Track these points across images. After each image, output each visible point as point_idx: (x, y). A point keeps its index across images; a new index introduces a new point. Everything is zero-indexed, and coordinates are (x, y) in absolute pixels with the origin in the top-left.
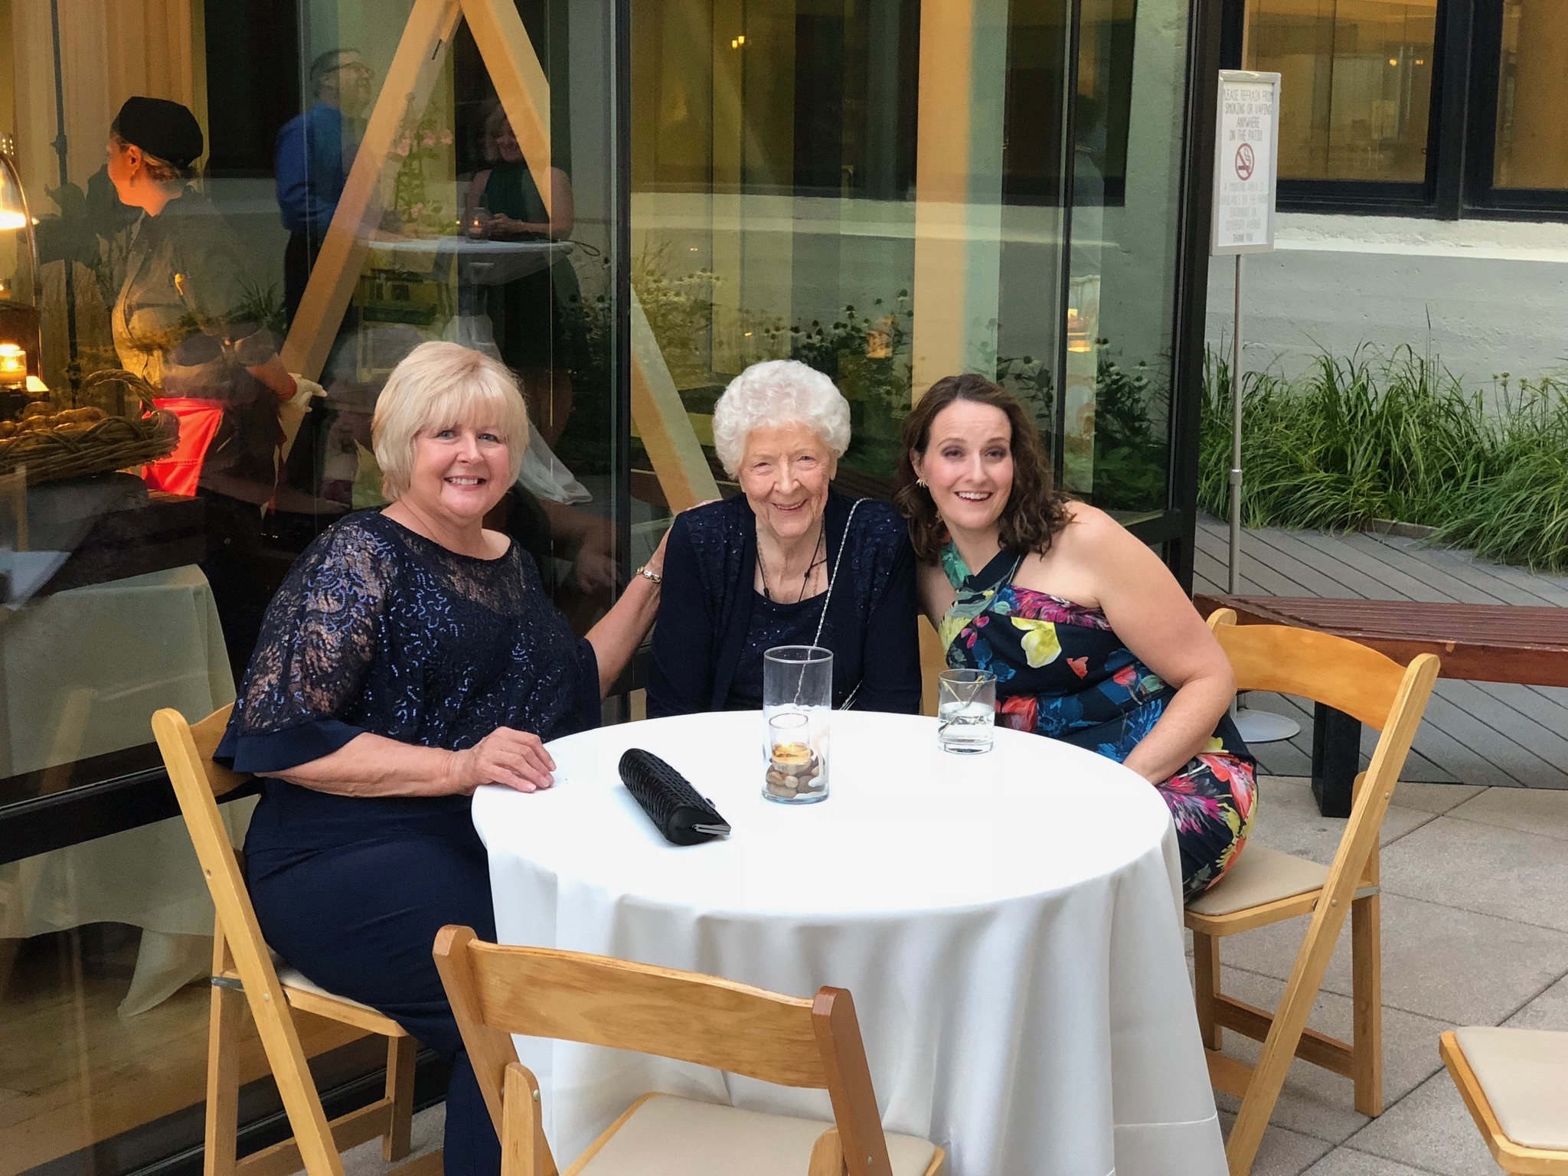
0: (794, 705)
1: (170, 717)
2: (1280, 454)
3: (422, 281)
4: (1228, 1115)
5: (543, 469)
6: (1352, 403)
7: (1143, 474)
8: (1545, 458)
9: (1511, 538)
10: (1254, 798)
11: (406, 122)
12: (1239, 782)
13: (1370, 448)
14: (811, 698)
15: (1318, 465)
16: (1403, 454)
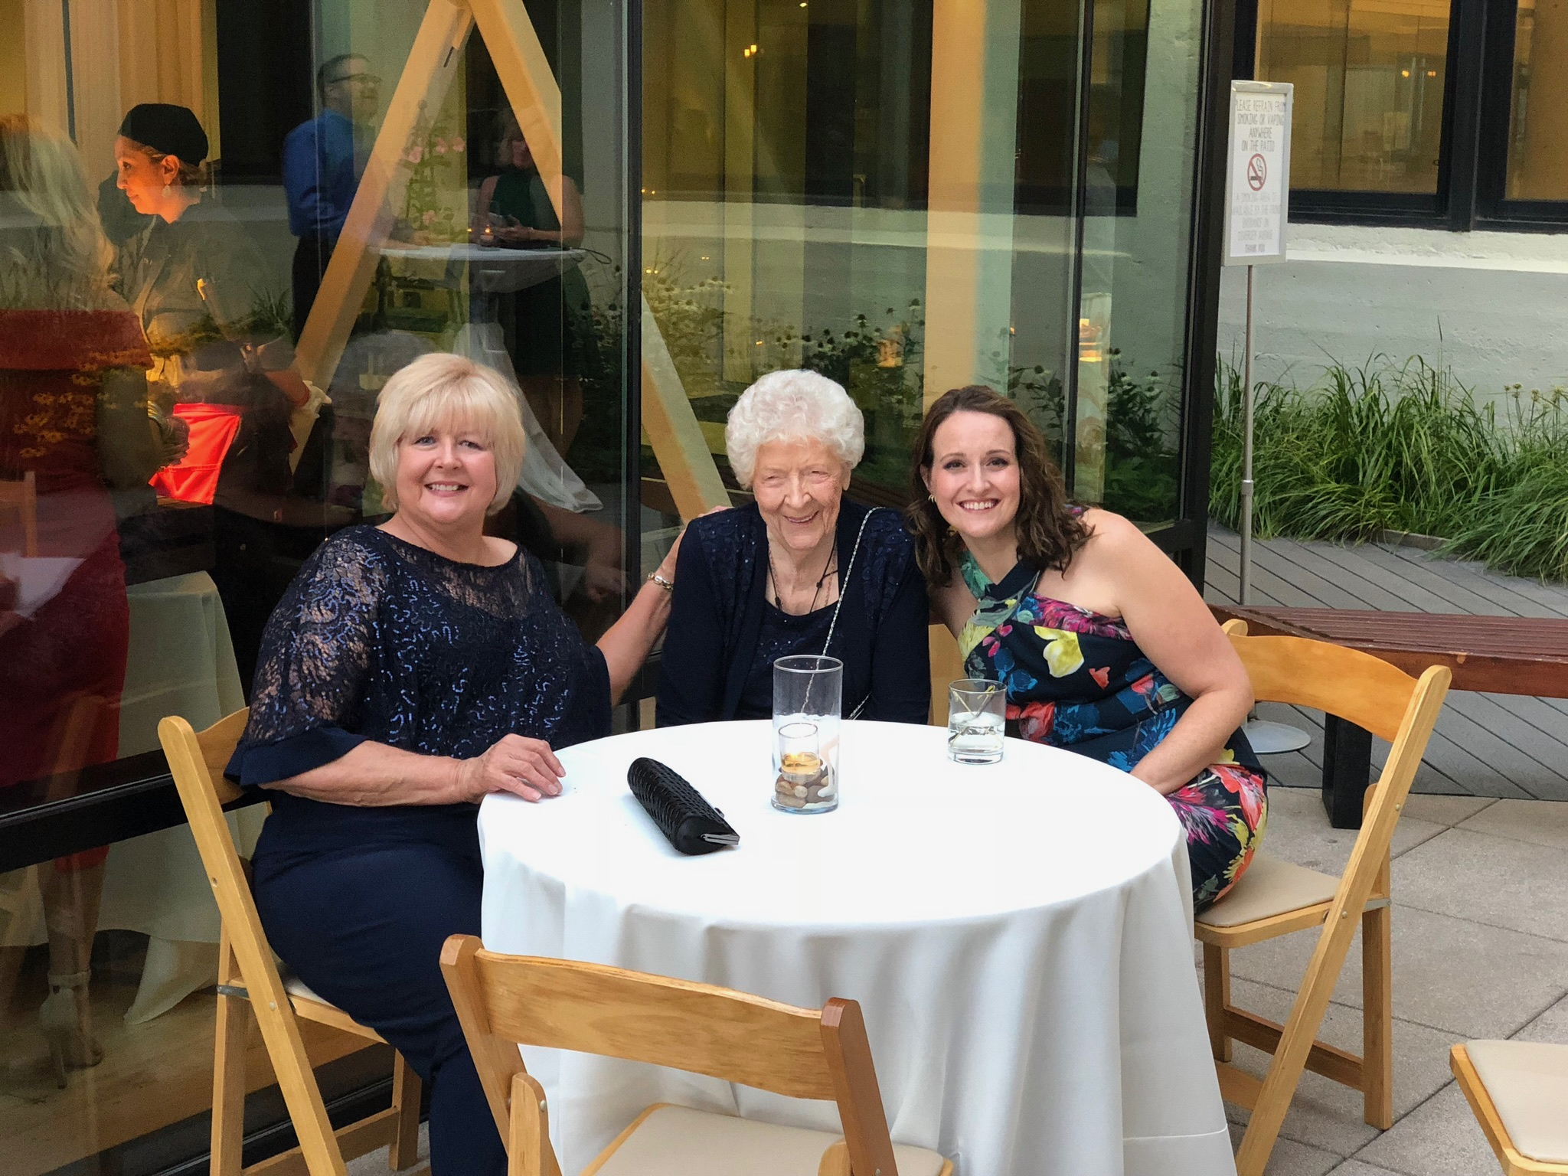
0: (802, 715)
1: (176, 724)
2: (1291, 464)
3: (433, 289)
4: (1237, 1126)
5: (555, 478)
6: (1364, 414)
7: (1154, 484)
8: (1557, 470)
9: (1523, 550)
10: (1264, 811)
11: (418, 130)
12: (1249, 794)
13: (1381, 459)
14: (820, 708)
15: (1329, 476)
16: (1415, 465)
